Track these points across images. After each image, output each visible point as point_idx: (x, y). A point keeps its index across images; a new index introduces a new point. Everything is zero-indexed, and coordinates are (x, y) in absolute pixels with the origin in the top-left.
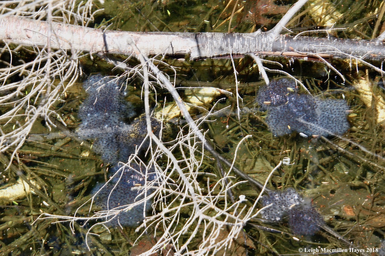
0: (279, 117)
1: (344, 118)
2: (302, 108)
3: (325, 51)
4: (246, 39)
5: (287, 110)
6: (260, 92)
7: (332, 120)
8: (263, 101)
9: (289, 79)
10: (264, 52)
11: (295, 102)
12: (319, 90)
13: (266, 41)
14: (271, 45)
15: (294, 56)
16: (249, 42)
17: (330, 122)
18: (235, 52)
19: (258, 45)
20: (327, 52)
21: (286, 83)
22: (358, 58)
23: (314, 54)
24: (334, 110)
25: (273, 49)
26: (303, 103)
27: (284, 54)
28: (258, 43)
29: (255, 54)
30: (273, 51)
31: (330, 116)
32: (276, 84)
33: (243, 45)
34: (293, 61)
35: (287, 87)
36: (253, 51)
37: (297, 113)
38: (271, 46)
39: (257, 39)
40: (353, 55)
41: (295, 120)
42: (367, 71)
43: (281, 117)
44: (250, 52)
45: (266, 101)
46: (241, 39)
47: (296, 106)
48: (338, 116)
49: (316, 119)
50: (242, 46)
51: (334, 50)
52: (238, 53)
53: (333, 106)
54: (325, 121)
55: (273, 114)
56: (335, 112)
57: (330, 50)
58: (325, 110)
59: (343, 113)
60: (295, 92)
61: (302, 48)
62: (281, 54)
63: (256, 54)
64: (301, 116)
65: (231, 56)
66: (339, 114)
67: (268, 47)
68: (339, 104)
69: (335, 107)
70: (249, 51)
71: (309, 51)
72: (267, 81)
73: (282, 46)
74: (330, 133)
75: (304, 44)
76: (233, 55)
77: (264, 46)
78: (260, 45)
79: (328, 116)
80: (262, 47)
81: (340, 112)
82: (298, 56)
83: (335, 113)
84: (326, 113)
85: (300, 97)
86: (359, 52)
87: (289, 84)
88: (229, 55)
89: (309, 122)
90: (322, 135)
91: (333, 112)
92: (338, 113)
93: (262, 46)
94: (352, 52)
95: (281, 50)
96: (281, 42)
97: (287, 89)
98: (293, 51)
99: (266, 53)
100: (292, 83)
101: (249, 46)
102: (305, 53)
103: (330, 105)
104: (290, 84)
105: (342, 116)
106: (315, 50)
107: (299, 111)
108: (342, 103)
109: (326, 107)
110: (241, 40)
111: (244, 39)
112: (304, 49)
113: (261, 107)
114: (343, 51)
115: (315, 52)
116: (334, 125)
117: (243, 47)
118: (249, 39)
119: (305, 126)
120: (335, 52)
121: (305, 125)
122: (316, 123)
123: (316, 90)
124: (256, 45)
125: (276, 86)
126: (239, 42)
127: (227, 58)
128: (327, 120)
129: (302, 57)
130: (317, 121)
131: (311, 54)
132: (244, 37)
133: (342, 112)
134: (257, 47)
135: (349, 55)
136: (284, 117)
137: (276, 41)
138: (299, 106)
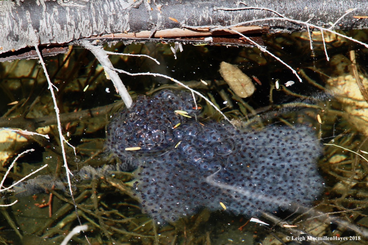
0: (163, 180)
1: (310, 166)
2: (212, 154)
3: (252, 19)
4: (68, 9)
5: (180, 162)
6: (113, 126)
7: (283, 173)
8: (123, 147)
9: (179, 91)
10: (112, 36)
11: (197, 141)
12: (250, 108)
13: (113, 8)
14: (127, 17)
15: (183, 37)
16: (76, 15)
17: (280, 179)
18: (46, 41)
19: (97, 22)
20: (254, 20)
21: (170, 101)
22: (326, 27)
23: (226, 28)
24: (286, 152)
25: (131, 26)
26: (214, 141)
27: (158, 34)
28: (97, 16)
29: (91, 41)
30: (132, 30)
31: (278, 165)
32: (149, 105)
33: (62, 24)
34: (181, 50)
35: (173, 110)
36: (87, 33)
37: (202, 166)
38: (127, 21)
39: (92, 6)
40: (314, 21)
41: (200, 182)
42: (352, 54)
43: (168, 180)
44: (81, 38)
45: (130, 146)
46: (55, 9)
47: (199, 150)
48: (297, 163)
49: (246, 174)
50: (59, 26)
51: (269, 15)
52: (54, 42)
53: (283, 141)
54: (269, 179)
55: (148, 173)
56: (288, 154)
57: (260, 17)
58: (266, 154)
59: (306, 156)
60: (193, 118)
61: (198, 17)
62: (153, 37)
63: (95, 42)
64: (212, 172)
65: (37, 51)
66: (297, 159)
67: (120, 24)
68: (297, 136)
69: (288, 145)
70: (77, 37)
71: (214, 23)
72: (127, 99)
73: (151, 18)
74: (282, 202)
75: (201, 7)
76: (41, 47)
77: (111, 21)
78: (101, 20)
79: (274, 165)
80: (106, 25)
81: (301, 155)
82: (190, 37)
83: (288, 158)
84: (268, 160)
85: (205, 130)
86: (326, 13)
87: (177, 103)
88: (33, 48)
89: (232, 184)
90: (266, 211)
91: (283, 155)
92: (295, 156)
93: (105, 21)
94: (312, 16)
95: (151, 27)
96: (149, 8)
97: (174, 114)
98: (176, 25)
99: (118, 36)
100: (183, 99)
101: (77, 25)
102: (205, 28)
103: (276, 140)
104: (181, 102)
105: (306, 162)
106: (226, 18)
107: (208, 161)
108: (303, 134)
109: (267, 147)
110: (57, 14)
111: (62, 9)
112: (203, 19)
113: (123, 161)
114: (291, 14)
115: (229, 24)
116: (290, 184)
117: (62, 28)
118: (75, 8)
119: (223, 194)
120: (273, 18)
121: (225, 192)
122: (247, 184)
123: (244, 111)
124: (91, 20)
125: (148, 109)
126: (52, 17)
127: (29, 55)
128: (271, 176)
129: (198, 37)
130: (249, 179)
131: (219, 28)
132: (63, 4)
133: (304, 153)
134: (95, 25)
135: (305, 23)
136: (174, 177)
137: (138, 7)
138: (205, 150)
